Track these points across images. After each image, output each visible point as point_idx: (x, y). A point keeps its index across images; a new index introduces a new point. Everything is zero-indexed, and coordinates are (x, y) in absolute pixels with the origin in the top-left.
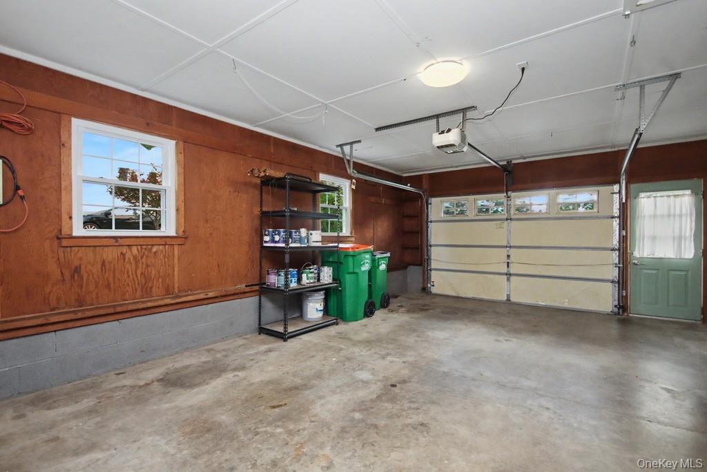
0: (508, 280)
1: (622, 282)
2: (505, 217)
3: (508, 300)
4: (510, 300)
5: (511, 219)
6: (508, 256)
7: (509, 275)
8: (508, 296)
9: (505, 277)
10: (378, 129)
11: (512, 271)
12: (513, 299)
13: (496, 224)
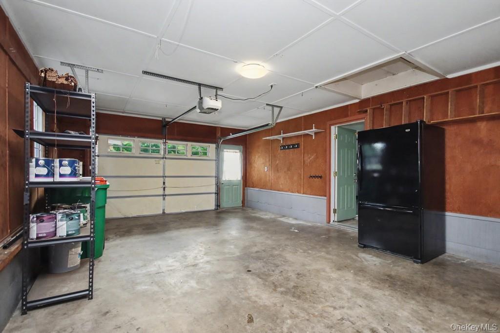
0: (164, 199)
1: (217, 194)
2: (162, 156)
3: (164, 213)
4: (165, 213)
5: (166, 158)
6: (164, 183)
7: (164, 195)
8: (164, 210)
9: (162, 197)
10: (145, 73)
11: (166, 193)
12: (166, 212)
13: (156, 161)
